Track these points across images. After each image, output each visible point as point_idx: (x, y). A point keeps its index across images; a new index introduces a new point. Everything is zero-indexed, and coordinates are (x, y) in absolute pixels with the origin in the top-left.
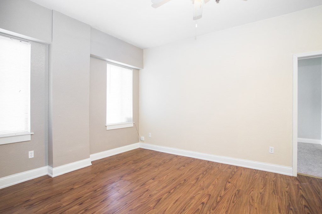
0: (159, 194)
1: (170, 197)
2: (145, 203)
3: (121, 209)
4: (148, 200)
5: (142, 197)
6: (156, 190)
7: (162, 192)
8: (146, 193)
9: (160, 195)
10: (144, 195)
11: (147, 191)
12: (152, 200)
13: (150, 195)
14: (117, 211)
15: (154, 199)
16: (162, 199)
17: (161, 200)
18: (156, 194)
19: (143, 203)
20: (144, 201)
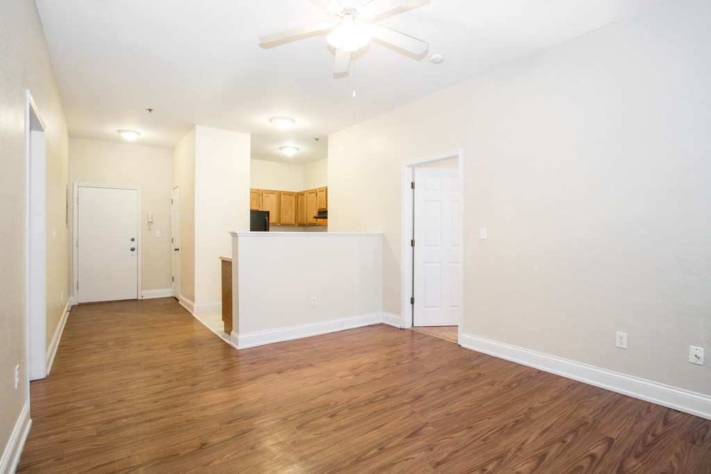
0: (410, 447)
1: (385, 439)
2: (443, 434)
3: (491, 432)
4: (439, 439)
5: (450, 449)
6: (414, 461)
7: (400, 452)
8: (440, 458)
9: (407, 446)
10: (445, 455)
11: (438, 464)
12: (428, 439)
13: (432, 449)
14: (497, 431)
15: (423, 438)
16: (406, 436)
17: (408, 434)
18: (416, 451)
19: (450, 436)
20: (445, 440)
